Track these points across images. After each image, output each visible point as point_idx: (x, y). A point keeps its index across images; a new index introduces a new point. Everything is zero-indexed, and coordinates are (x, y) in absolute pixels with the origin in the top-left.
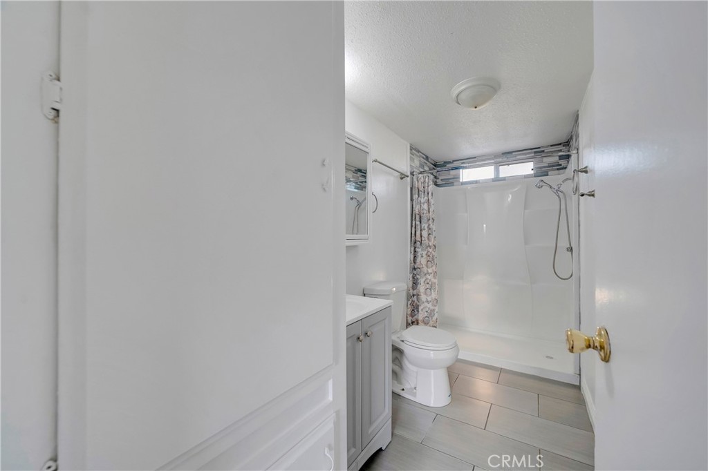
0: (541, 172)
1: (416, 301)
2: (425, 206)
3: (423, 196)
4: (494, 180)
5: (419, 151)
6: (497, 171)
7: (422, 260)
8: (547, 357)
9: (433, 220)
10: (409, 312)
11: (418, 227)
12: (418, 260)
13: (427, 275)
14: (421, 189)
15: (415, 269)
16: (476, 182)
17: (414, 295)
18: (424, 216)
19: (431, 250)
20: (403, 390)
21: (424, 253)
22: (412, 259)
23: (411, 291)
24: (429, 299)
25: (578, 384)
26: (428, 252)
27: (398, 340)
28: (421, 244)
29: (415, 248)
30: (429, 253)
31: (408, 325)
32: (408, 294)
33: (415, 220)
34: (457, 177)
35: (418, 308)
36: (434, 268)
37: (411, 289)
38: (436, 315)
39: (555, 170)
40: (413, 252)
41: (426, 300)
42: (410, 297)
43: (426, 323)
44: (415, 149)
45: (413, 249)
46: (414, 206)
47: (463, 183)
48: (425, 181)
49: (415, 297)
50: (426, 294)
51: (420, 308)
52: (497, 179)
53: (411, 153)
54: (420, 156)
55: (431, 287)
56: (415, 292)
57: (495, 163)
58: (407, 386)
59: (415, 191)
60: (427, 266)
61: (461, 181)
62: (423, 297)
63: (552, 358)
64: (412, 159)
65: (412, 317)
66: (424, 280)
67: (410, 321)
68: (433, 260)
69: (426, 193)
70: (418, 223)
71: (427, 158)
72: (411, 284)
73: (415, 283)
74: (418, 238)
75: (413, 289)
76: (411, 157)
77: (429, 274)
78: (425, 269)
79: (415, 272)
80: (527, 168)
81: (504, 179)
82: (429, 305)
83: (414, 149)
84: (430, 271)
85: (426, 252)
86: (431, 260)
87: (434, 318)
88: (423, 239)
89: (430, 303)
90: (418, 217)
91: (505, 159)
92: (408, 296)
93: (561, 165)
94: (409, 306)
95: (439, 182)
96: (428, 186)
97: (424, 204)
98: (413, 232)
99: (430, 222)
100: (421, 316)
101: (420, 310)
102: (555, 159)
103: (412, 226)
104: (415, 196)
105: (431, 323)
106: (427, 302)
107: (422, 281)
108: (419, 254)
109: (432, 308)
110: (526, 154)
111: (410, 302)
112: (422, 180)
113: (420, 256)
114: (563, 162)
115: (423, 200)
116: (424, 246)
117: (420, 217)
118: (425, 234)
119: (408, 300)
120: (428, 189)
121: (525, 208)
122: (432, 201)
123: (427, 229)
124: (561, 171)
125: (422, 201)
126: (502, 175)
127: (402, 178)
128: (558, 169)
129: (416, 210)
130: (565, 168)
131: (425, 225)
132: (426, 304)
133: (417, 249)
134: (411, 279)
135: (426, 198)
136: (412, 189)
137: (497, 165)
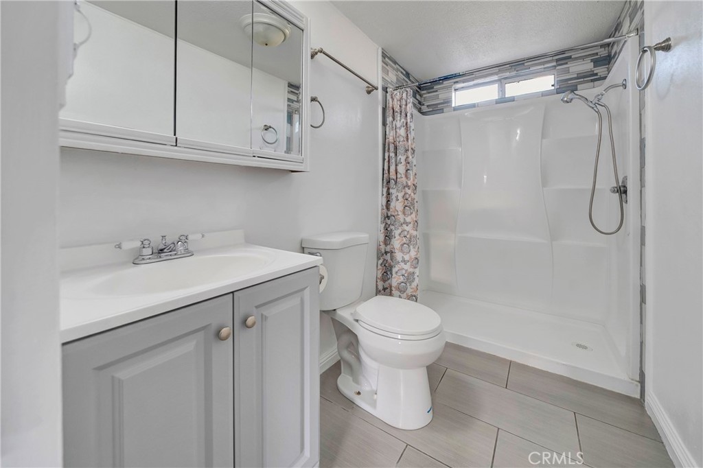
0: (567, 87)
1: (389, 261)
2: (402, 132)
3: (399, 118)
4: (497, 102)
5: (395, 63)
6: (502, 90)
7: (397, 205)
8: (578, 345)
9: (414, 151)
10: (380, 275)
11: (393, 161)
12: (392, 205)
13: (404, 226)
14: (397, 109)
15: (388, 217)
16: (473, 106)
17: (386, 253)
18: (401, 145)
19: (409, 192)
20: (359, 393)
21: (400, 195)
22: (384, 203)
23: (383, 247)
24: (407, 257)
25: (638, 396)
26: (406, 194)
27: (350, 319)
28: (396, 182)
29: (388, 189)
30: (407, 196)
31: (378, 292)
32: (378, 250)
33: (389, 151)
34: (448, 102)
35: (391, 271)
36: (413, 215)
37: (381, 244)
38: (417, 280)
39: (588, 81)
40: (385, 195)
41: (403, 260)
42: (381, 254)
43: (402, 291)
44: (390, 58)
45: (385, 190)
46: (387, 133)
47: (455, 109)
48: (401, 98)
49: (389, 255)
50: (402, 251)
51: (394, 270)
52: (502, 100)
53: (383, 61)
54: (397, 70)
55: (410, 241)
56: (388, 248)
57: (499, 80)
58: (365, 388)
59: (389, 113)
60: (404, 213)
61: (453, 105)
62: (399, 256)
63: (585, 348)
64: (385, 71)
65: (384, 281)
66: (399, 231)
67: (380, 288)
68: (413, 204)
69: (403, 114)
70: (392, 155)
71: (408, 75)
72: (382, 238)
73: (388, 237)
74: (393, 175)
75: (386, 244)
76: (383, 67)
77: (407, 224)
78: (401, 217)
79: (389, 222)
80: (546, 82)
81: (512, 99)
82: (407, 267)
83: (387, 58)
84: (408, 219)
85: (403, 193)
86: (409, 206)
87: (414, 285)
88: (399, 176)
89: (409, 264)
90: (392, 147)
91: (514, 73)
92: (378, 254)
93: (596, 74)
94: (379, 267)
95: (424, 109)
96: (406, 105)
97: (400, 128)
98: (386, 168)
99: (409, 153)
100: (395, 281)
101: (394, 273)
102: (587, 66)
103: (384, 159)
104: (389, 119)
105: (409, 291)
106: (405, 262)
107: (397, 233)
108: (393, 197)
109: (411, 270)
110: (543, 63)
111: (380, 261)
112: (398, 97)
113: (394, 199)
114: (601, 71)
115: (399, 124)
116: (400, 186)
117: (396, 148)
118: (401, 169)
119: (378, 259)
120: (406, 109)
121: (543, 136)
122: (412, 125)
123: (403, 162)
124: (596, 83)
125: (398, 126)
126: (508, 95)
127: (369, 92)
128: (592, 81)
129: (390, 138)
130: (605, 78)
131: (402, 158)
132: (402, 264)
133: (391, 191)
134: (382, 231)
135: (403, 120)
136: (384, 110)
137: (502, 82)
